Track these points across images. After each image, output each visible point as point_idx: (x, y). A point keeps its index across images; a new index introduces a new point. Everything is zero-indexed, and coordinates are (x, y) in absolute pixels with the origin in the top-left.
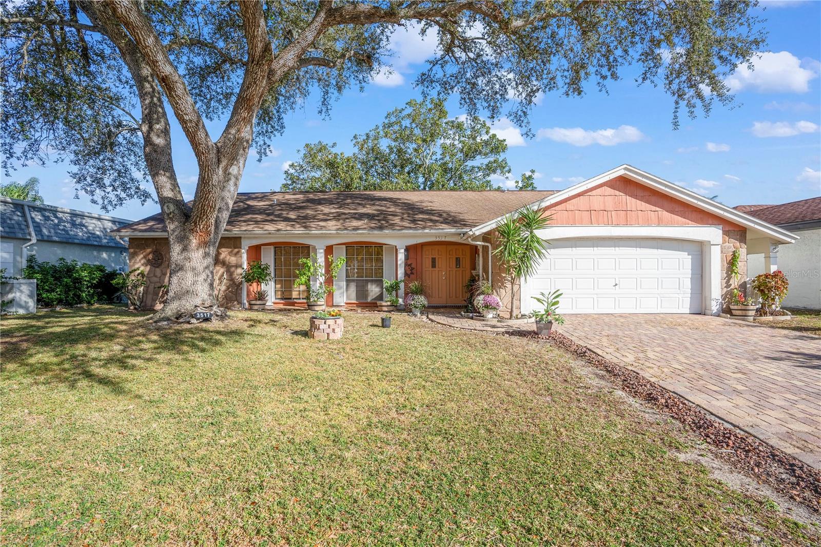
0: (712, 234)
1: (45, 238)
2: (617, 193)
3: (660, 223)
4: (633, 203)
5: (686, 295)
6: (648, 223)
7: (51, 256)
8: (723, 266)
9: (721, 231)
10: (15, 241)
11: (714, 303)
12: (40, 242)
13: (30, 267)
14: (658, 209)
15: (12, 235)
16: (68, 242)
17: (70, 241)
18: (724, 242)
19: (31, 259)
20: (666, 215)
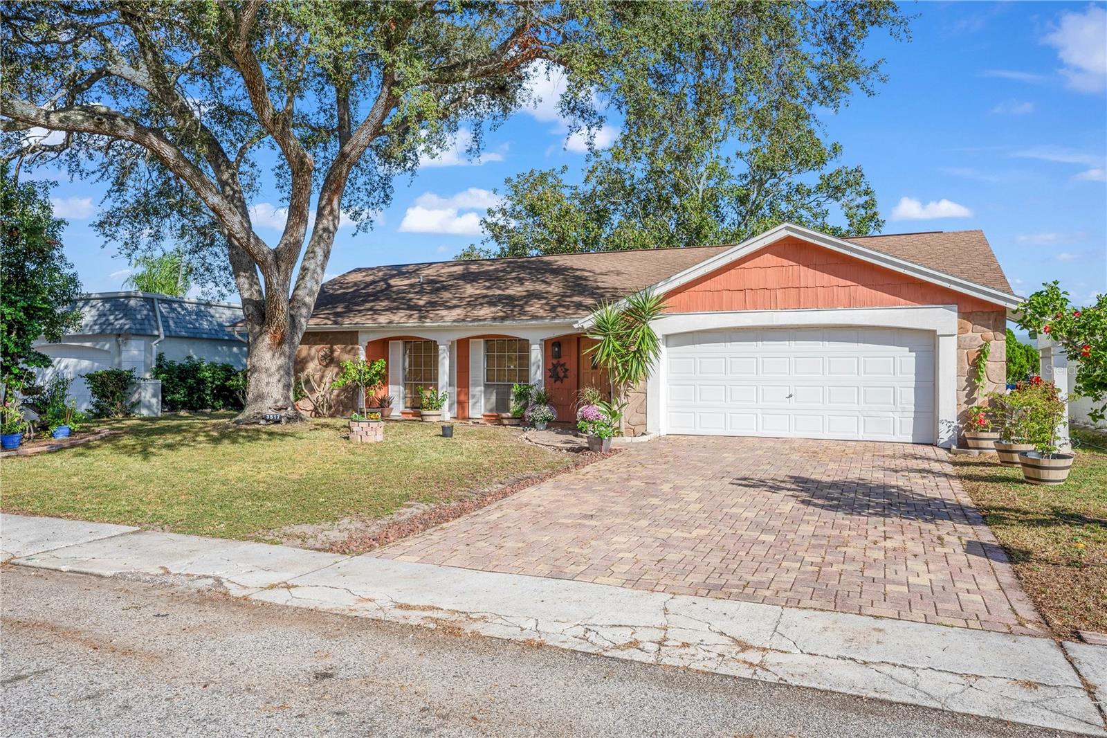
0: (943, 319)
1: (173, 334)
2: (785, 262)
3: (851, 304)
4: (809, 276)
5: (906, 414)
6: (831, 304)
7: (178, 354)
8: (960, 368)
9: (957, 314)
10: (145, 338)
11: (943, 428)
12: (168, 339)
13: (159, 366)
14: (849, 283)
15: (142, 332)
16: (195, 337)
17: (198, 336)
18: (962, 330)
19: (160, 358)
20: (863, 291)
